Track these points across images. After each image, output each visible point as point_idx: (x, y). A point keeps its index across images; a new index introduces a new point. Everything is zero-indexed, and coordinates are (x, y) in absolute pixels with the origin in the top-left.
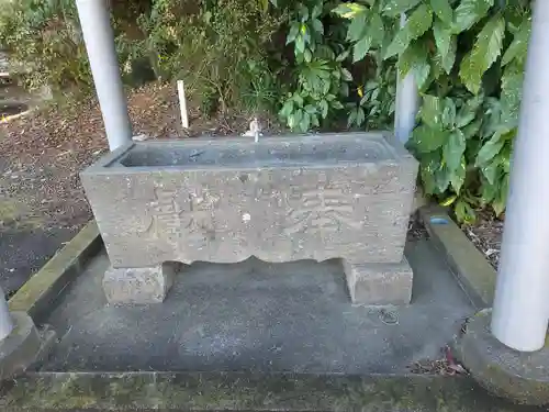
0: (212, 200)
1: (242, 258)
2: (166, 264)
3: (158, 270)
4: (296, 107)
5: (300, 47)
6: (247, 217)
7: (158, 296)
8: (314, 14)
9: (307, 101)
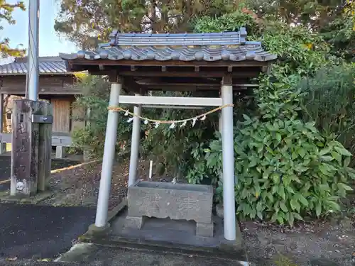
0: (160, 198)
1: (166, 217)
2: (143, 216)
3: (141, 218)
4: (192, 175)
5: (195, 155)
6: (168, 204)
7: (139, 227)
8: (201, 145)
9: (196, 174)
